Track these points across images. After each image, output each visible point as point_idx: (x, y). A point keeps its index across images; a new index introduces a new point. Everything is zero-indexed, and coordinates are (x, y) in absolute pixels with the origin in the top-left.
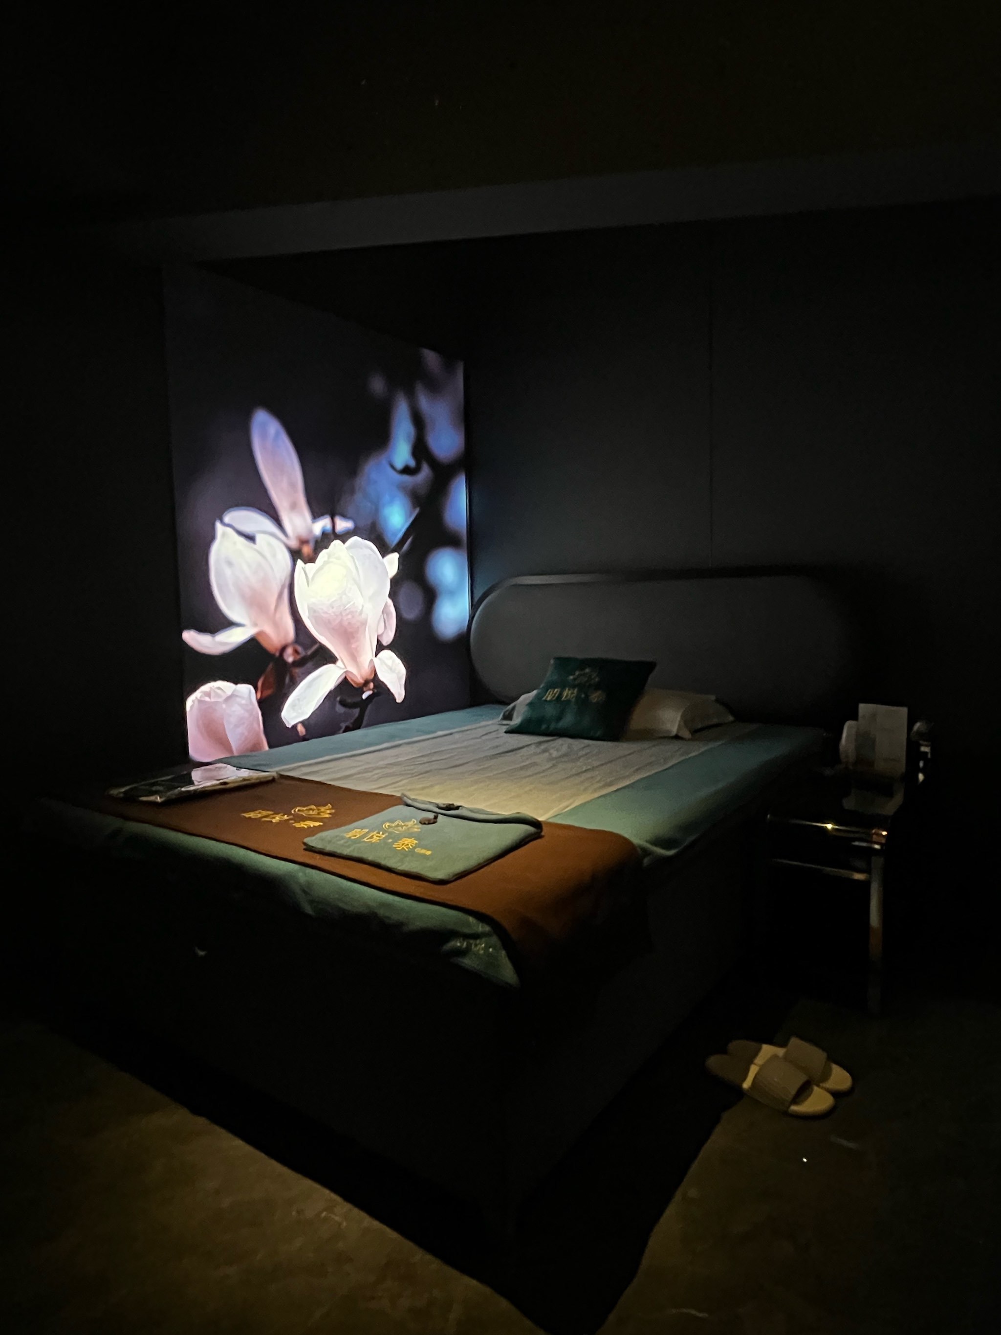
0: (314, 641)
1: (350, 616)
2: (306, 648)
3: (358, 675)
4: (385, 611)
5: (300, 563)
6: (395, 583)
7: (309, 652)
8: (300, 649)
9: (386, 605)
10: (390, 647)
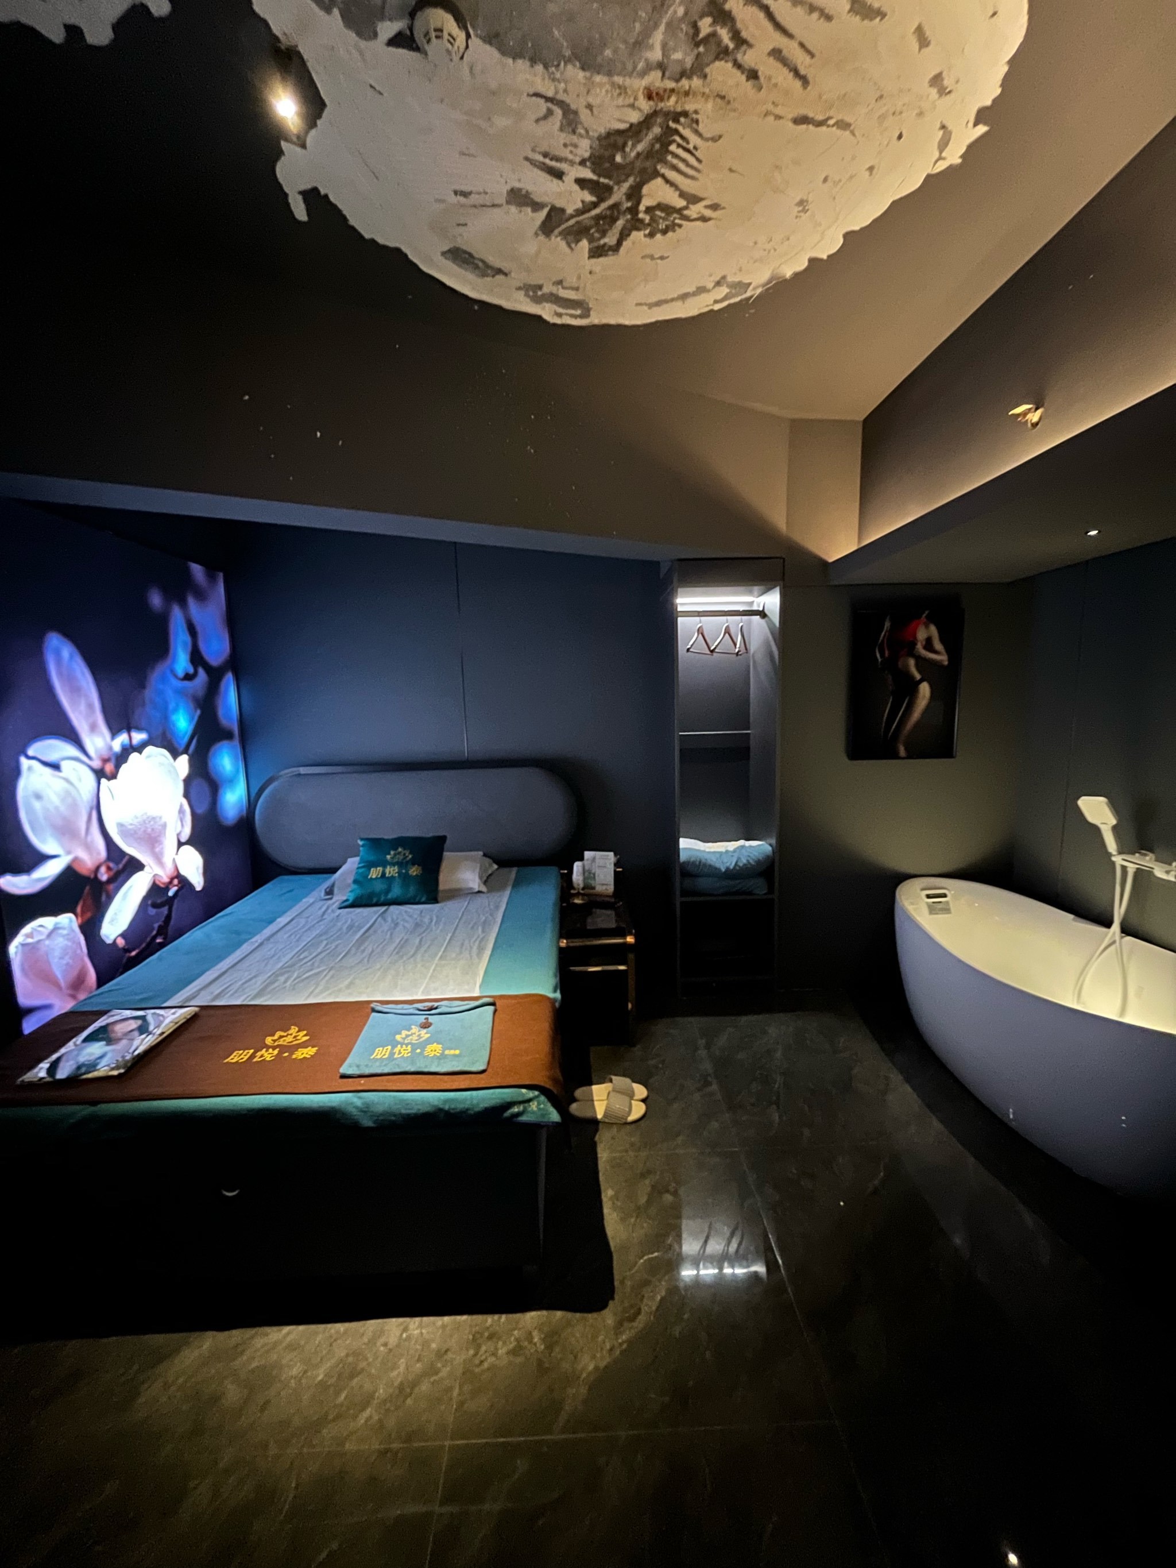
0: (123, 854)
1: (152, 823)
2: (117, 863)
3: (164, 876)
4: (181, 811)
5: (103, 781)
6: (187, 782)
7: (121, 866)
8: (111, 865)
9: (181, 806)
10: (189, 842)
